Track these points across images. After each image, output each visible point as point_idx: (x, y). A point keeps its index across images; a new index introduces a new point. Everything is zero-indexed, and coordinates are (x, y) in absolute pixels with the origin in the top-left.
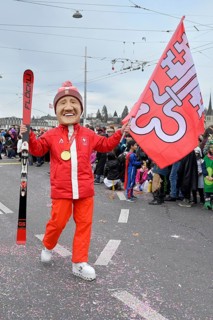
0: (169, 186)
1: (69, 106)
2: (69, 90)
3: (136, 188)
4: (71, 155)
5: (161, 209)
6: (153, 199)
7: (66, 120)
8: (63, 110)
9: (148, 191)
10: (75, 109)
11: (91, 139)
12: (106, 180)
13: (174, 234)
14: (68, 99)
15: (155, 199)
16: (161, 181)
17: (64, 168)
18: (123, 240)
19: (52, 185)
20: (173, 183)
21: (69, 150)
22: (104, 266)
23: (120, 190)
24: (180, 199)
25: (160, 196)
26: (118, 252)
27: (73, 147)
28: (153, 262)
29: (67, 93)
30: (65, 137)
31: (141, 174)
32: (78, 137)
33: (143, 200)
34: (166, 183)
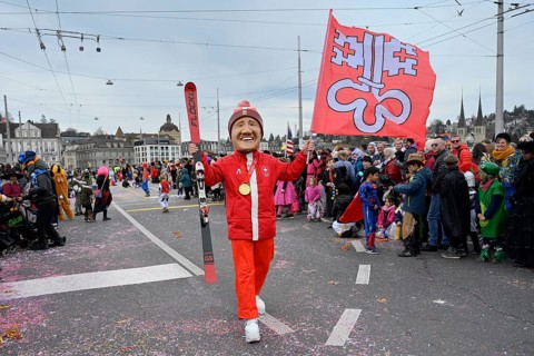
0: (426, 230)
1: (246, 129)
2: (247, 110)
3: (379, 234)
4: (250, 188)
5: (416, 262)
6: (404, 248)
7: (244, 145)
8: (240, 134)
9: (397, 237)
10: (254, 133)
11: (273, 167)
12: (335, 224)
13: (437, 298)
14: (246, 120)
15: (407, 249)
16: (414, 222)
17: (243, 204)
18: (365, 309)
19: (229, 223)
20: (433, 224)
21: (248, 183)
22: (340, 347)
23: (357, 237)
24: (444, 248)
25: (414, 245)
26: (359, 326)
27: (253, 178)
28: (410, 339)
29: (245, 113)
30: (243, 167)
31: (386, 213)
32: (258, 167)
33: (389, 250)
34: (422, 226)
